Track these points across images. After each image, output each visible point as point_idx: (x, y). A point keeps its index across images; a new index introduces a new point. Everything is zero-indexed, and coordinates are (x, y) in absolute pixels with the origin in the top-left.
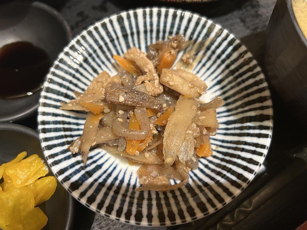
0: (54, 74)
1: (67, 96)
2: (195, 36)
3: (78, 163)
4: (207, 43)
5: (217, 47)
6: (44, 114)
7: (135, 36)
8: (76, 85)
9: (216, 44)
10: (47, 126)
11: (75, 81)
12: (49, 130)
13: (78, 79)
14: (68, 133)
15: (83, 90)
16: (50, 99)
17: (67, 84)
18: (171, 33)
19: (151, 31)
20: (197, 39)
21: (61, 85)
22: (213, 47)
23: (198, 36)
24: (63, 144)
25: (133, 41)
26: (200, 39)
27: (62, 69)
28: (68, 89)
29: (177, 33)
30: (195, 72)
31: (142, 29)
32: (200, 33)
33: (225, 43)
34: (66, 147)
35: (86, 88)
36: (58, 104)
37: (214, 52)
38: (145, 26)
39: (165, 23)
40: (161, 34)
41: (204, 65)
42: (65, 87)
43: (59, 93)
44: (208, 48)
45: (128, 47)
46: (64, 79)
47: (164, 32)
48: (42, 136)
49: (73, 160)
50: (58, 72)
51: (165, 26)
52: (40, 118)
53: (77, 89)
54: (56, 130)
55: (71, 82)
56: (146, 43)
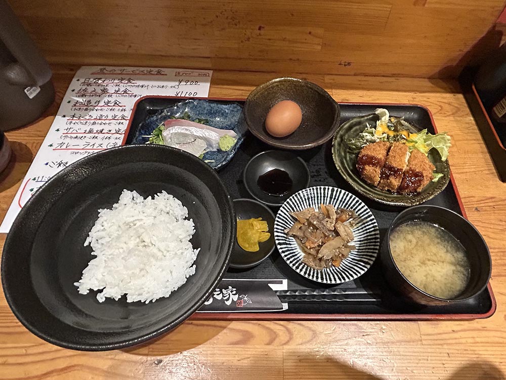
0: (293, 197)
1: (293, 209)
2: (361, 215)
3: (284, 237)
4: (365, 221)
6: (282, 211)
7: (335, 200)
8: (299, 207)
9: (368, 224)
10: (280, 216)
11: (299, 205)
12: (280, 219)
13: (301, 205)
14: (286, 224)
15: (300, 210)
16: (287, 207)
18: (352, 208)
19: (344, 202)
20: (361, 217)
21: (293, 203)
22: (366, 224)
23: (363, 216)
24: (282, 227)
25: (333, 202)
26: (363, 218)
27: (297, 197)
28: (295, 206)
29: (354, 210)
30: (353, 231)
31: (340, 199)
32: (364, 215)
33: (372, 225)
34: (283, 229)
35: (302, 210)
36: (288, 210)
37: (365, 227)
38: (342, 198)
39: (352, 202)
40: (347, 206)
41: (358, 230)
43: (291, 206)
44: (364, 224)
45: (330, 203)
46: (296, 201)
47: (349, 206)
48: (277, 219)
49: (283, 235)
50: (295, 198)
51: (351, 204)
52: (279, 212)
53: (298, 208)
54: (283, 220)
55: (297, 204)
56: (339, 206)
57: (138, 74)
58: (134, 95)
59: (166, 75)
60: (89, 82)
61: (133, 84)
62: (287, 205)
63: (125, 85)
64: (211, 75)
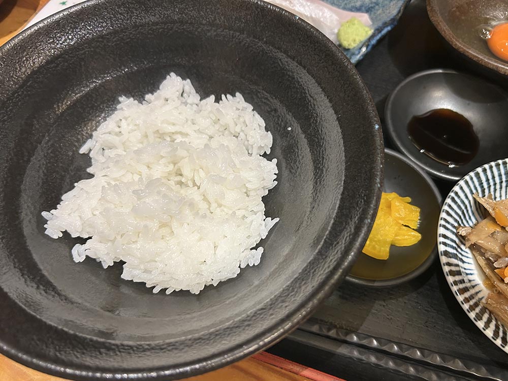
0: (491, 167)
1: (483, 191)
3: (455, 242)
6: (461, 188)
8: (495, 190)
10: (456, 198)
11: (498, 187)
12: (456, 202)
13: (501, 188)
14: (462, 217)
15: (495, 198)
16: (473, 182)
17: (492, 183)
21: (488, 180)
24: (456, 220)
27: (499, 170)
28: (489, 187)
34: (456, 225)
35: (498, 199)
36: (474, 191)
42: (489, 184)
43: (481, 184)
46: (493, 177)
48: (448, 201)
49: (454, 237)
50: (495, 169)
52: (456, 188)
53: (492, 193)
54: (459, 207)
55: (495, 184)
62: (475, 179)
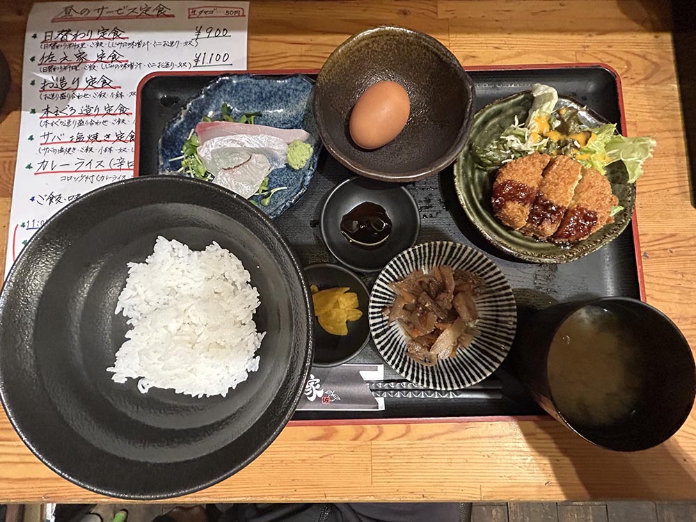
2: (492, 285)
4: (496, 294)
5: (501, 301)
7: (455, 261)
9: (501, 298)
18: (478, 272)
19: (467, 264)
20: (492, 287)
22: (498, 299)
23: (494, 286)
25: (451, 262)
26: (494, 288)
29: (482, 275)
32: (497, 285)
33: (506, 302)
37: (496, 301)
38: (466, 258)
39: (480, 265)
44: (495, 297)
45: (446, 263)
47: (475, 269)
51: (478, 266)
56: (458, 267)
57: (127, 17)
58: (129, 63)
59: (173, 16)
60: (53, 40)
61: (123, 41)
62: (386, 274)
63: (111, 42)
64: (247, 13)
